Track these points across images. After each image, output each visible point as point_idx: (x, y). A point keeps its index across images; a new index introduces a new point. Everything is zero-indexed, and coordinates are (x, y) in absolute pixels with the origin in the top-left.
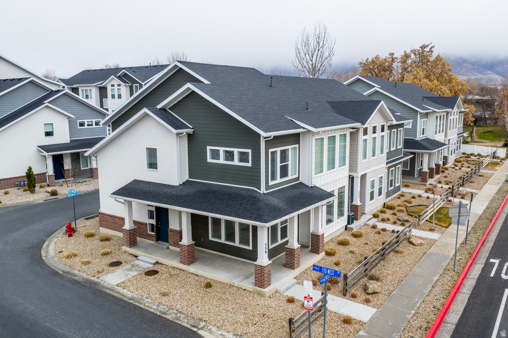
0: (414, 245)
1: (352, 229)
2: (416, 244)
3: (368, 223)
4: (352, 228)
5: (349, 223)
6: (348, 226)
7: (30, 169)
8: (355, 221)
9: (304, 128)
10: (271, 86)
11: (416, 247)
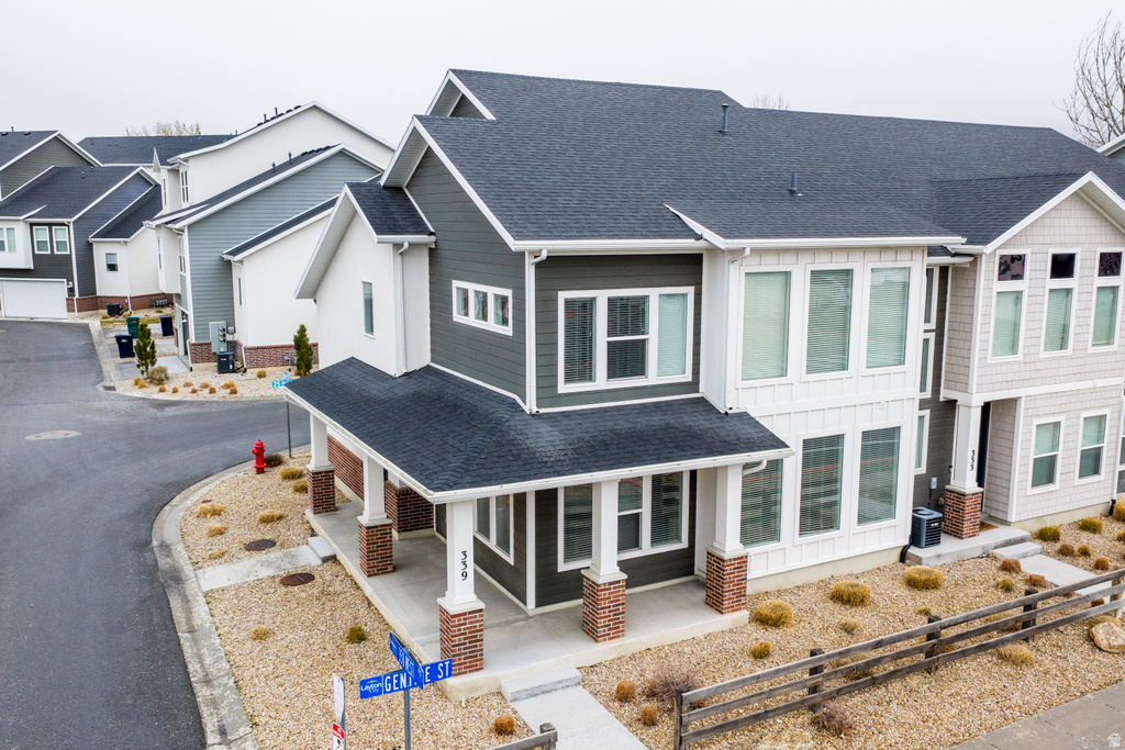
0: (1097, 647)
1: (919, 561)
2: (1104, 644)
3: (998, 552)
4: (920, 559)
5: (915, 540)
6: (913, 550)
7: (303, 330)
8: (944, 538)
9: (699, 237)
10: (721, 132)
11: (1099, 656)
